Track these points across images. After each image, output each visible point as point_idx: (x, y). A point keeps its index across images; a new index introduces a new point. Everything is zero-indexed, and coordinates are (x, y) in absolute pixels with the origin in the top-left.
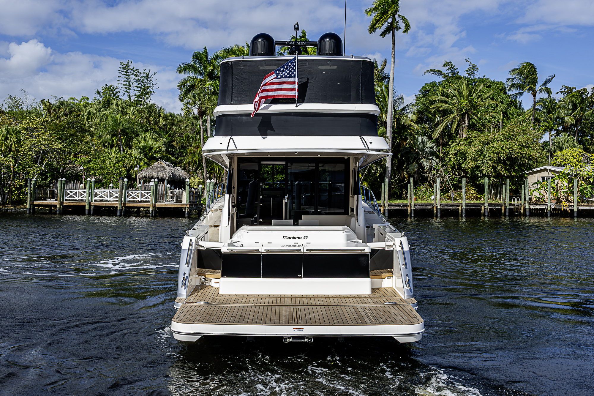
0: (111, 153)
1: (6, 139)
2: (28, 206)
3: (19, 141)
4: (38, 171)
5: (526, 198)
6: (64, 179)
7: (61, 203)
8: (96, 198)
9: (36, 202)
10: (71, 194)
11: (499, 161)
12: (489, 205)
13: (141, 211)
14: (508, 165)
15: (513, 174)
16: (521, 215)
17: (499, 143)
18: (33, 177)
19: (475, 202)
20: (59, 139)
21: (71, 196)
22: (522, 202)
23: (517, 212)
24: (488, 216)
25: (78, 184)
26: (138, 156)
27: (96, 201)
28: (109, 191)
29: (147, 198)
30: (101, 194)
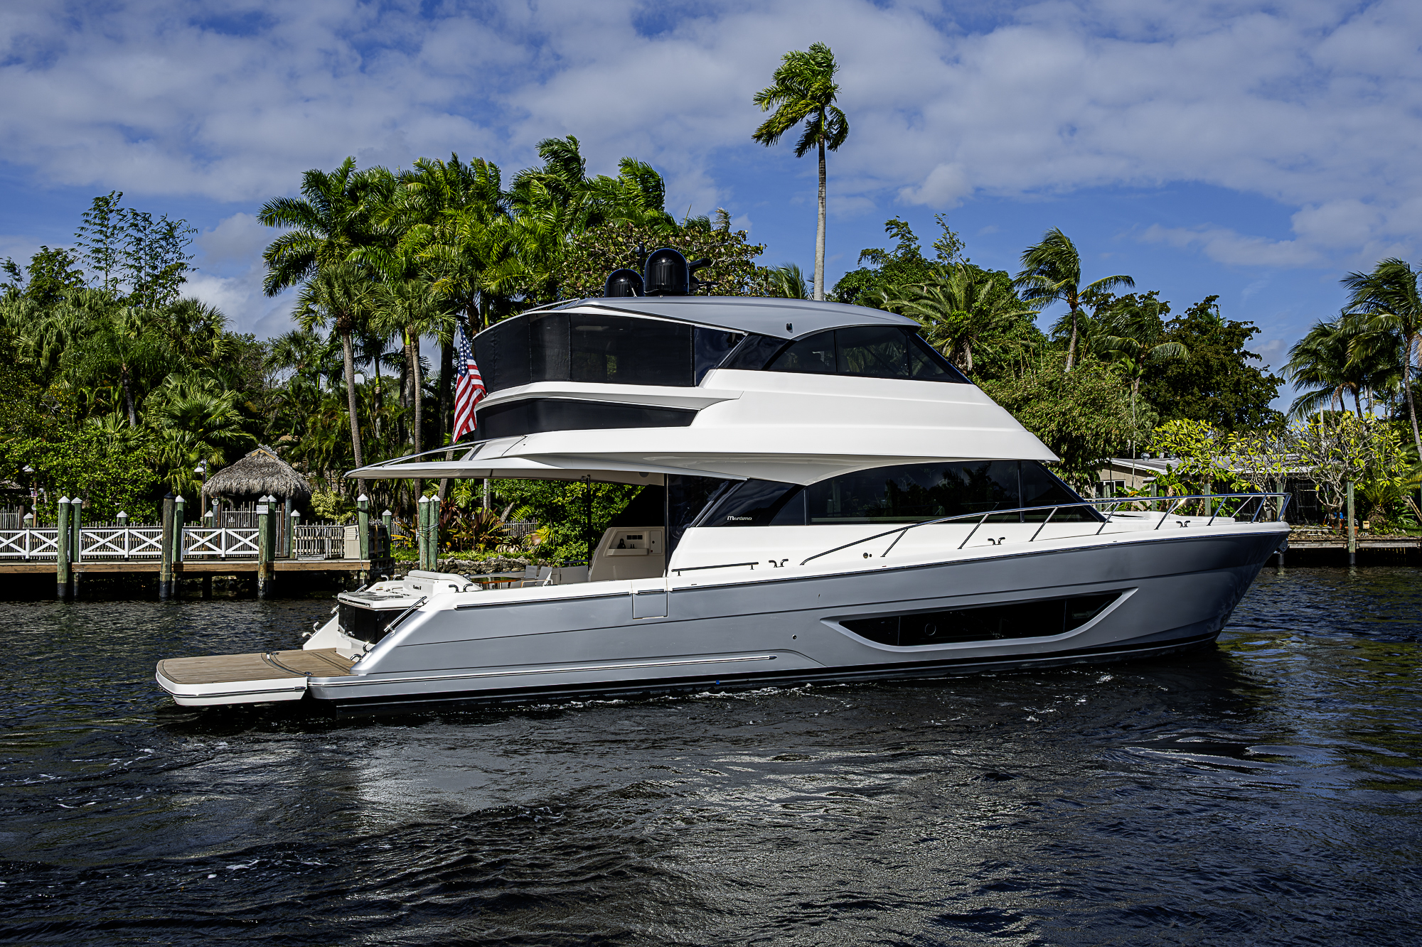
0: (105, 427)
10: (6, 542)
25: (18, 516)
27: (85, 559)
28: (126, 531)
29: (245, 547)
30: (102, 541)
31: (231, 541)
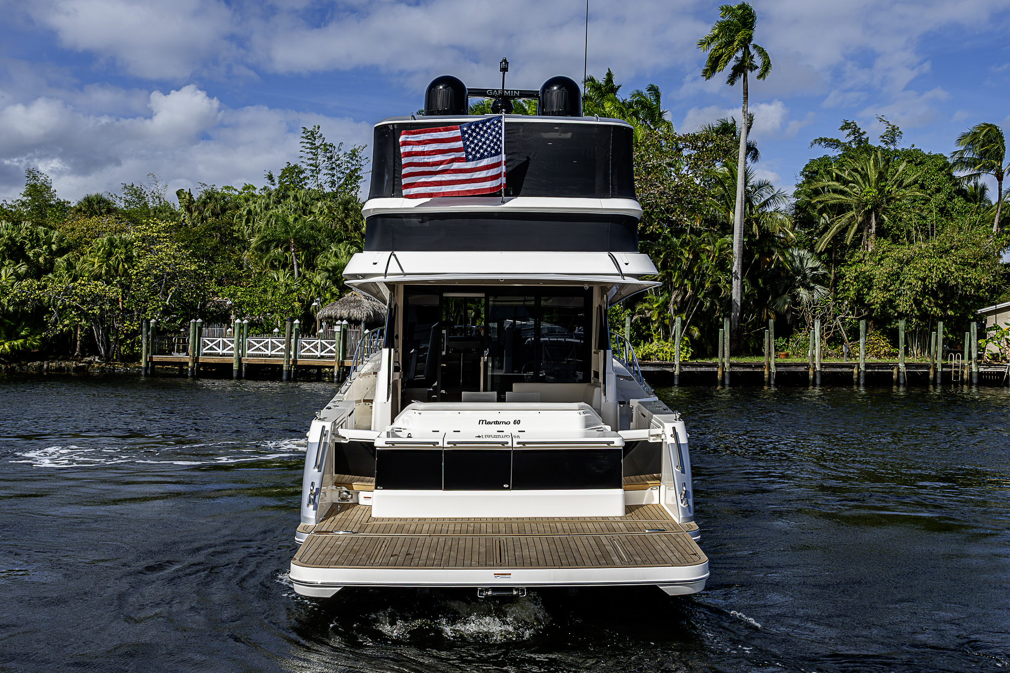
0: (278, 278)
1: (110, 254)
2: (143, 365)
3: (129, 259)
4: (159, 307)
5: (973, 354)
6: (199, 320)
7: (195, 360)
8: (250, 352)
9: (156, 358)
10: (211, 345)
11: (925, 292)
12: (907, 365)
13: (326, 372)
14: (942, 299)
15: (950, 313)
16: (963, 382)
17: (926, 261)
18: (152, 318)
19: (886, 360)
20: (193, 254)
21: (211, 348)
22: (966, 362)
23: (956, 378)
24: (904, 384)
25: (224, 329)
26: (322, 282)
27: (249, 356)
28: (269, 340)
29: (331, 351)
30: (258, 346)
31: (324, 348)
